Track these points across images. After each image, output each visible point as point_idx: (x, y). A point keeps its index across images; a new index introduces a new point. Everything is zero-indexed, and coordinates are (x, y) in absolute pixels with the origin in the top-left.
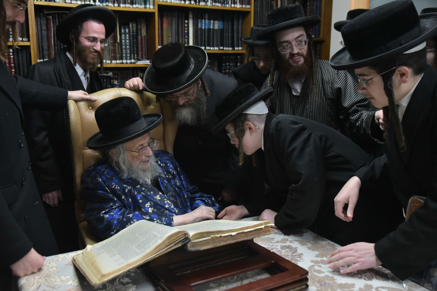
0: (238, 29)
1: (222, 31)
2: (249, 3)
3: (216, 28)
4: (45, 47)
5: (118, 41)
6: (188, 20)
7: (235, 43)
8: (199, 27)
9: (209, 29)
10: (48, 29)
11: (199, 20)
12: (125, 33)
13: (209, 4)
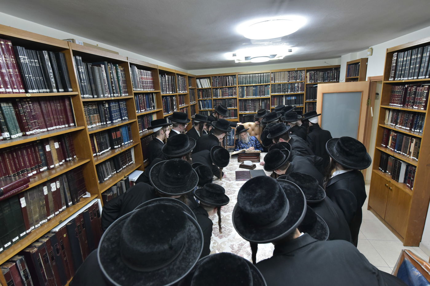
0: (301, 99)
1: (295, 100)
2: (304, 91)
3: (293, 99)
4: (242, 108)
5: (261, 105)
6: (283, 97)
7: (300, 103)
8: (287, 99)
9: (291, 100)
10: (242, 104)
11: (287, 97)
12: (263, 103)
13: (289, 93)
